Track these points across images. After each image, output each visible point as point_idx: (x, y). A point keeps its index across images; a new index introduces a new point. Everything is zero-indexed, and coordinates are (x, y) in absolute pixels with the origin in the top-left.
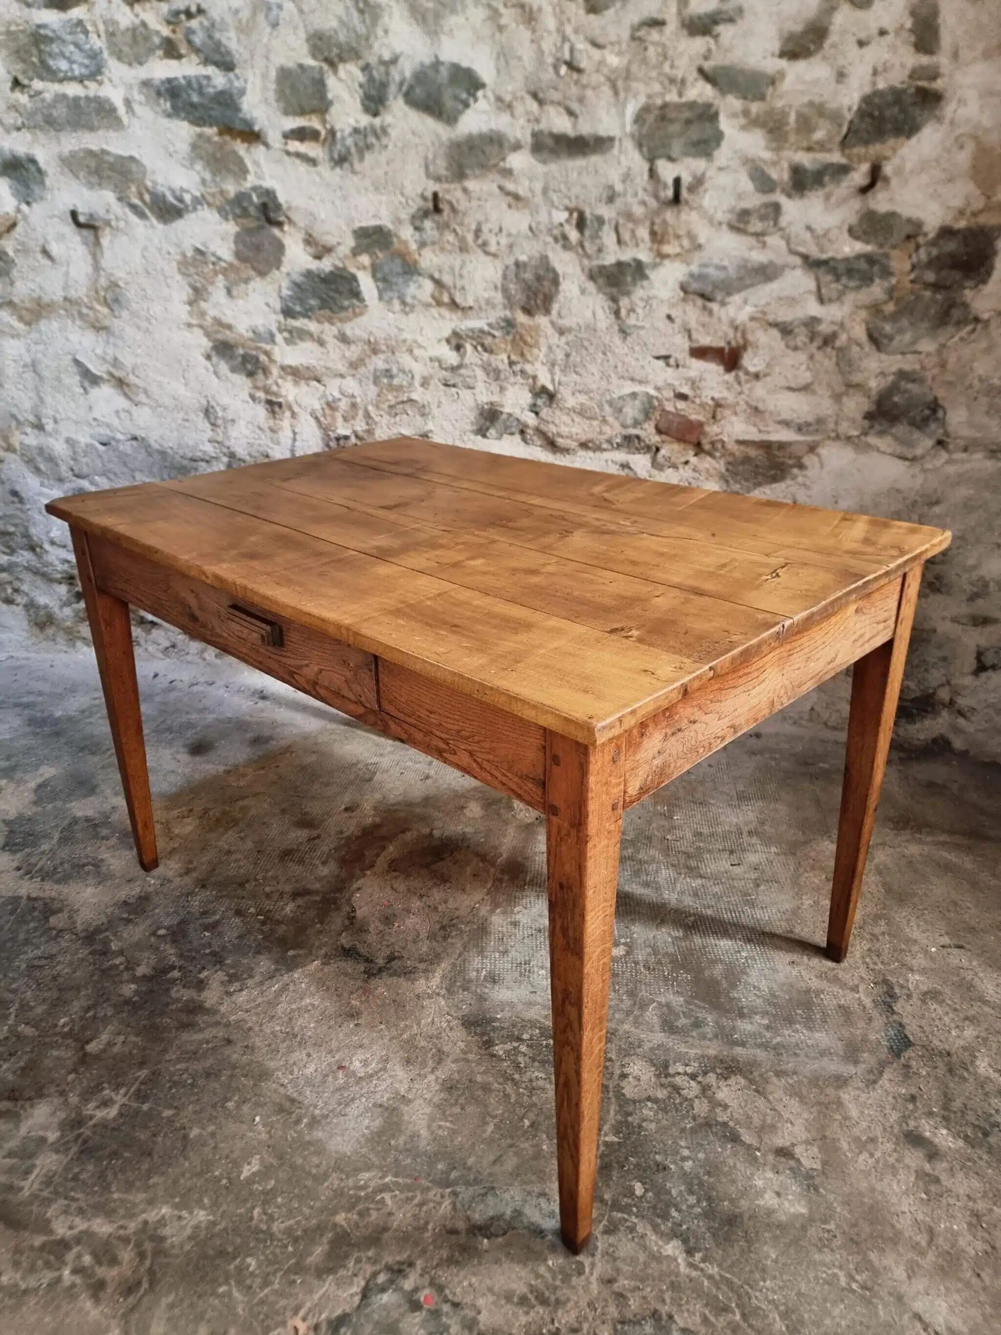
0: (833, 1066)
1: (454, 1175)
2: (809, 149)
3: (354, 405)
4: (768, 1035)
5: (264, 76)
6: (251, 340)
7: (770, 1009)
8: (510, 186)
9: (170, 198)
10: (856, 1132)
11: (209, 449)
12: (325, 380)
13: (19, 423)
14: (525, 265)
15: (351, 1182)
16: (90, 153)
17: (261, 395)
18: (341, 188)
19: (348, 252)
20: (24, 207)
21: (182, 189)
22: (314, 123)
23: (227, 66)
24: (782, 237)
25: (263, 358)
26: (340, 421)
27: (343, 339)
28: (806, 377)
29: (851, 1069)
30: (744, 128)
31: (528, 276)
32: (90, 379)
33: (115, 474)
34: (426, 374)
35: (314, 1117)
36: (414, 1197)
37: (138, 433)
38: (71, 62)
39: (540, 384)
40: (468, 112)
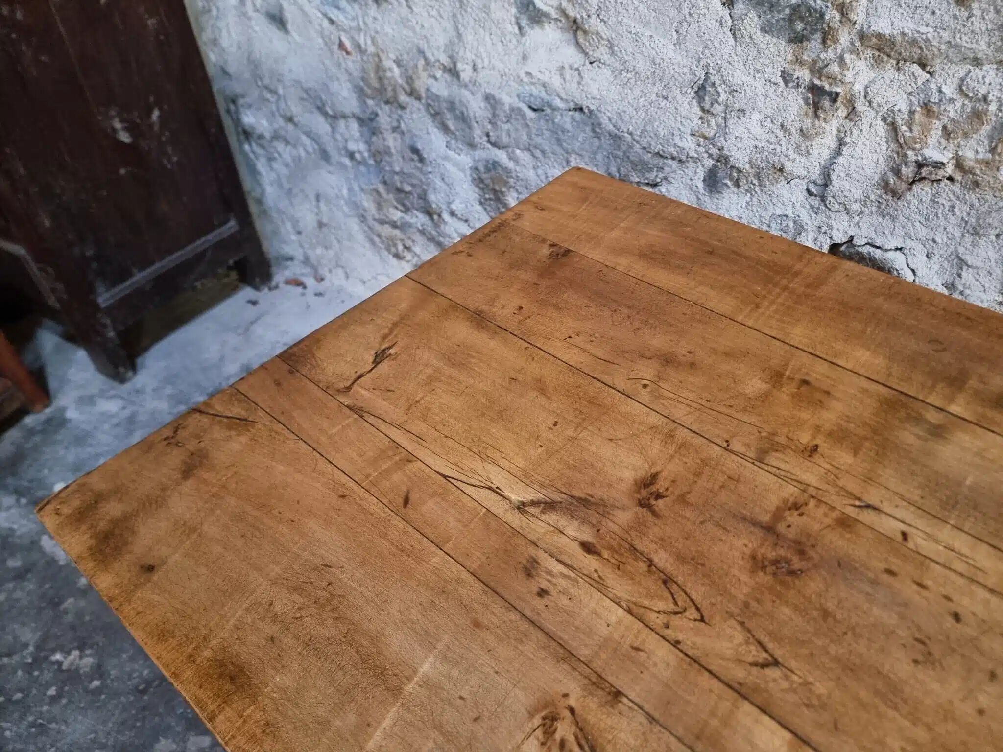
11: (689, 145)
12: (938, 64)
13: (427, 62)
17: (804, 74)
25: (832, 15)
26: (936, 136)
32: (529, 12)
33: (543, 152)
37: (585, 103)
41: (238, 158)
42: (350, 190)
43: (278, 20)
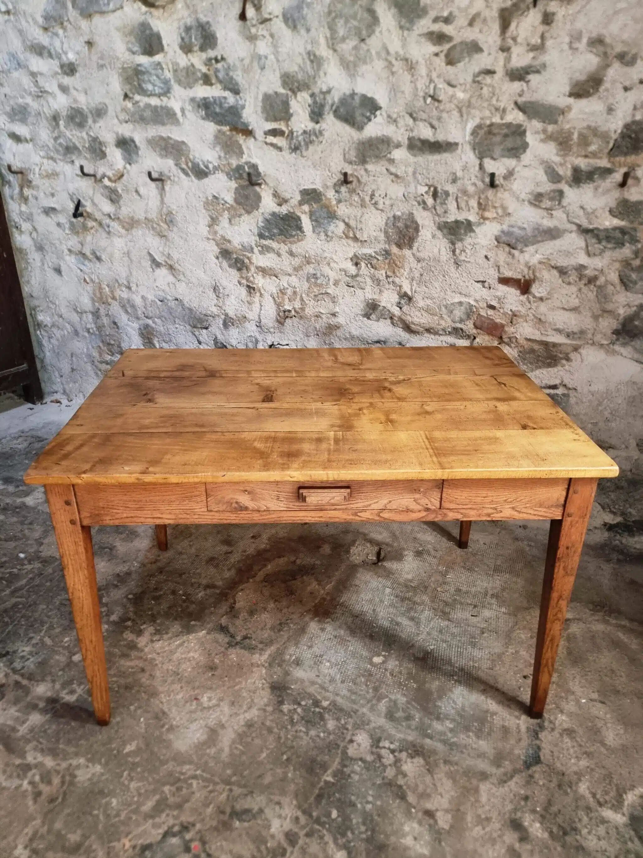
0: (483, 765)
1: (234, 779)
2: (586, 156)
3: (295, 293)
4: (450, 735)
5: (256, 98)
6: (240, 250)
7: (457, 718)
8: (393, 170)
9: (202, 166)
10: (480, 811)
11: (215, 310)
12: (280, 276)
13: (119, 285)
14: (399, 218)
15: (178, 769)
16: (162, 138)
17: (244, 281)
18: (294, 165)
19: (296, 203)
20: (128, 166)
21: (208, 161)
22: (281, 126)
23: (236, 92)
24: (564, 212)
25: (246, 261)
26: (287, 301)
27: (291, 254)
28: (575, 302)
29: (494, 770)
30: (542, 141)
31: (400, 224)
32: (156, 264)
34: (337, 278)
35: (172, 726)
36: (208, 786)
37: (178, 297)
38: (154, 85)
39: (403, 291)
40: (370, 123)
41: (33, 338)
42: (88, 349)
43: (58, 271)
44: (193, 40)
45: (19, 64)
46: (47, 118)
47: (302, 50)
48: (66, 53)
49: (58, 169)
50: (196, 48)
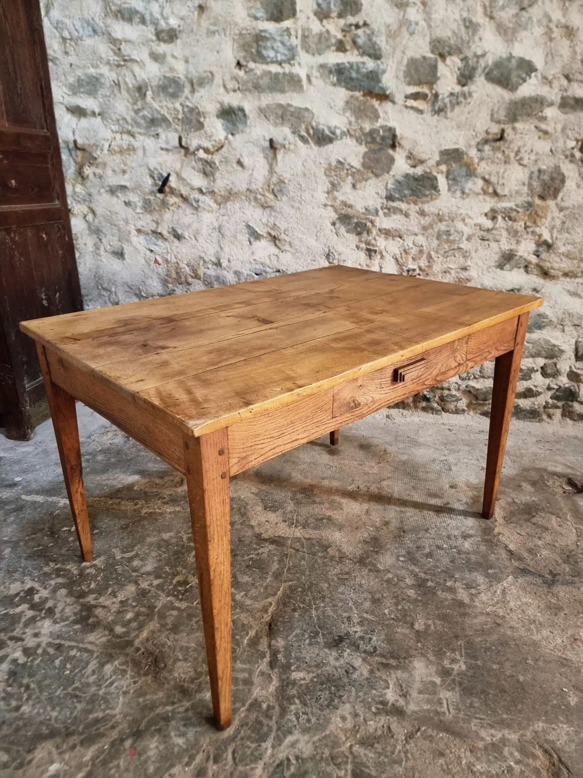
3: (421, 252)
5: (400, 63)
6: (363, 213)
8: (543, 126)
9: (327, 132)
12: (405, 237)
14: (545, 171)
16: (280, 106)
18: (436, 127)
19: (434, 163)
20: (230, 136)
21: (336, 127)
22: (425, 90)
23: (376, 56)
25: (369, 224)
27: (422, 213)
31: (546, 177)
32: (255, 235)
34: (471, 233)
37: (281, 268)
38: (277, 52)
39: (543, 239)
40: (525, 84)
43: (120, 254)
44: (332, 6)
45: (95, 31)
46: (128, 90)
47: (457, 17)
48: (166, 19)
49: (136, 144)
50: (334, 14)
